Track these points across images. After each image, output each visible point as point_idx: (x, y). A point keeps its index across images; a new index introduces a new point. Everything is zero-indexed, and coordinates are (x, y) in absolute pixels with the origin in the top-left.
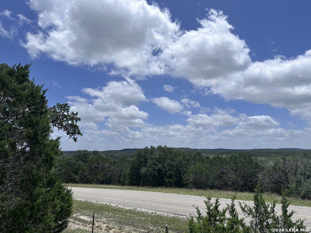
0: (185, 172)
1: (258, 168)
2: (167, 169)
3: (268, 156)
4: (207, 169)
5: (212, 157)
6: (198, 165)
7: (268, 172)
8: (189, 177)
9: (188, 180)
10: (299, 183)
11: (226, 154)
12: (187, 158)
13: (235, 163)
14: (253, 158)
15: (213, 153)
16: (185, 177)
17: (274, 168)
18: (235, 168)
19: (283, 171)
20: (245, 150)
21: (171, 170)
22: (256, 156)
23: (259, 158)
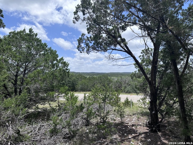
0: (77, 85)
1: (110, 81)
2: (67, 83)
3: (117, 76)
4: (87, 82)
5: (88, 77)
6: (83, 81)
7: (114, 83)
8: (79, 86)
9: (78, 88)
10: (125, 87)
11: (95, 75)
12: (77, 77)
13: (101, 79)
14: (109, 77)
15: (89, 75)
16: (77, 87)
17: (117, 81)
18: (100, 82)
19: (120, 83)
20: (106, 73)
21: (69, 84)
22: (111, 76)
23: (112, 77)
